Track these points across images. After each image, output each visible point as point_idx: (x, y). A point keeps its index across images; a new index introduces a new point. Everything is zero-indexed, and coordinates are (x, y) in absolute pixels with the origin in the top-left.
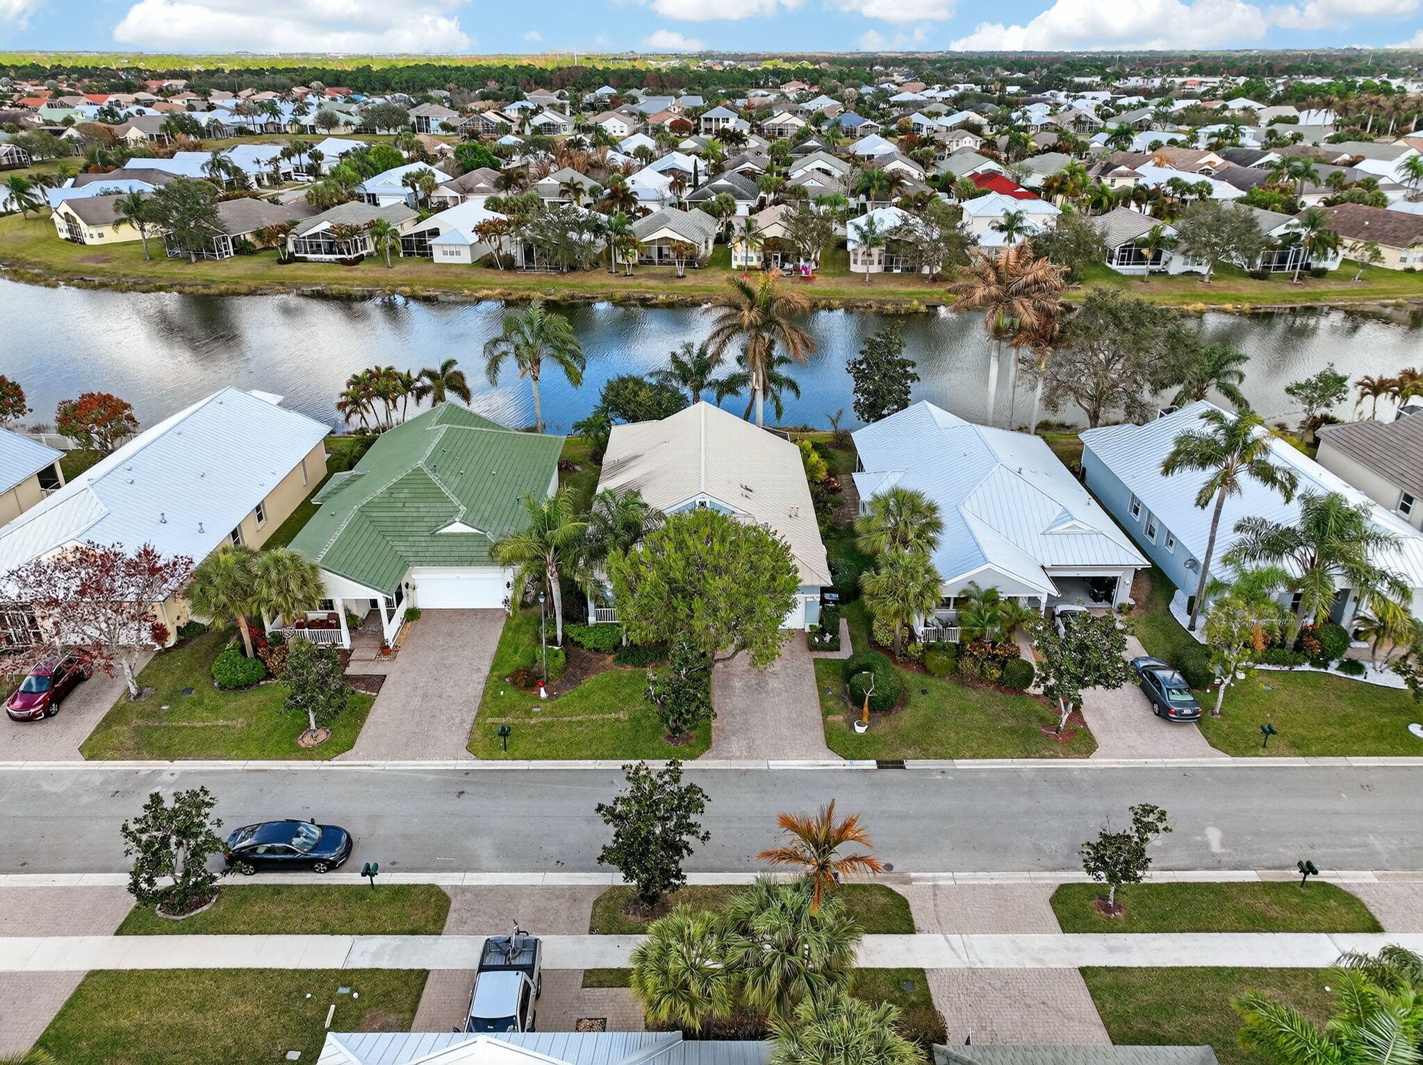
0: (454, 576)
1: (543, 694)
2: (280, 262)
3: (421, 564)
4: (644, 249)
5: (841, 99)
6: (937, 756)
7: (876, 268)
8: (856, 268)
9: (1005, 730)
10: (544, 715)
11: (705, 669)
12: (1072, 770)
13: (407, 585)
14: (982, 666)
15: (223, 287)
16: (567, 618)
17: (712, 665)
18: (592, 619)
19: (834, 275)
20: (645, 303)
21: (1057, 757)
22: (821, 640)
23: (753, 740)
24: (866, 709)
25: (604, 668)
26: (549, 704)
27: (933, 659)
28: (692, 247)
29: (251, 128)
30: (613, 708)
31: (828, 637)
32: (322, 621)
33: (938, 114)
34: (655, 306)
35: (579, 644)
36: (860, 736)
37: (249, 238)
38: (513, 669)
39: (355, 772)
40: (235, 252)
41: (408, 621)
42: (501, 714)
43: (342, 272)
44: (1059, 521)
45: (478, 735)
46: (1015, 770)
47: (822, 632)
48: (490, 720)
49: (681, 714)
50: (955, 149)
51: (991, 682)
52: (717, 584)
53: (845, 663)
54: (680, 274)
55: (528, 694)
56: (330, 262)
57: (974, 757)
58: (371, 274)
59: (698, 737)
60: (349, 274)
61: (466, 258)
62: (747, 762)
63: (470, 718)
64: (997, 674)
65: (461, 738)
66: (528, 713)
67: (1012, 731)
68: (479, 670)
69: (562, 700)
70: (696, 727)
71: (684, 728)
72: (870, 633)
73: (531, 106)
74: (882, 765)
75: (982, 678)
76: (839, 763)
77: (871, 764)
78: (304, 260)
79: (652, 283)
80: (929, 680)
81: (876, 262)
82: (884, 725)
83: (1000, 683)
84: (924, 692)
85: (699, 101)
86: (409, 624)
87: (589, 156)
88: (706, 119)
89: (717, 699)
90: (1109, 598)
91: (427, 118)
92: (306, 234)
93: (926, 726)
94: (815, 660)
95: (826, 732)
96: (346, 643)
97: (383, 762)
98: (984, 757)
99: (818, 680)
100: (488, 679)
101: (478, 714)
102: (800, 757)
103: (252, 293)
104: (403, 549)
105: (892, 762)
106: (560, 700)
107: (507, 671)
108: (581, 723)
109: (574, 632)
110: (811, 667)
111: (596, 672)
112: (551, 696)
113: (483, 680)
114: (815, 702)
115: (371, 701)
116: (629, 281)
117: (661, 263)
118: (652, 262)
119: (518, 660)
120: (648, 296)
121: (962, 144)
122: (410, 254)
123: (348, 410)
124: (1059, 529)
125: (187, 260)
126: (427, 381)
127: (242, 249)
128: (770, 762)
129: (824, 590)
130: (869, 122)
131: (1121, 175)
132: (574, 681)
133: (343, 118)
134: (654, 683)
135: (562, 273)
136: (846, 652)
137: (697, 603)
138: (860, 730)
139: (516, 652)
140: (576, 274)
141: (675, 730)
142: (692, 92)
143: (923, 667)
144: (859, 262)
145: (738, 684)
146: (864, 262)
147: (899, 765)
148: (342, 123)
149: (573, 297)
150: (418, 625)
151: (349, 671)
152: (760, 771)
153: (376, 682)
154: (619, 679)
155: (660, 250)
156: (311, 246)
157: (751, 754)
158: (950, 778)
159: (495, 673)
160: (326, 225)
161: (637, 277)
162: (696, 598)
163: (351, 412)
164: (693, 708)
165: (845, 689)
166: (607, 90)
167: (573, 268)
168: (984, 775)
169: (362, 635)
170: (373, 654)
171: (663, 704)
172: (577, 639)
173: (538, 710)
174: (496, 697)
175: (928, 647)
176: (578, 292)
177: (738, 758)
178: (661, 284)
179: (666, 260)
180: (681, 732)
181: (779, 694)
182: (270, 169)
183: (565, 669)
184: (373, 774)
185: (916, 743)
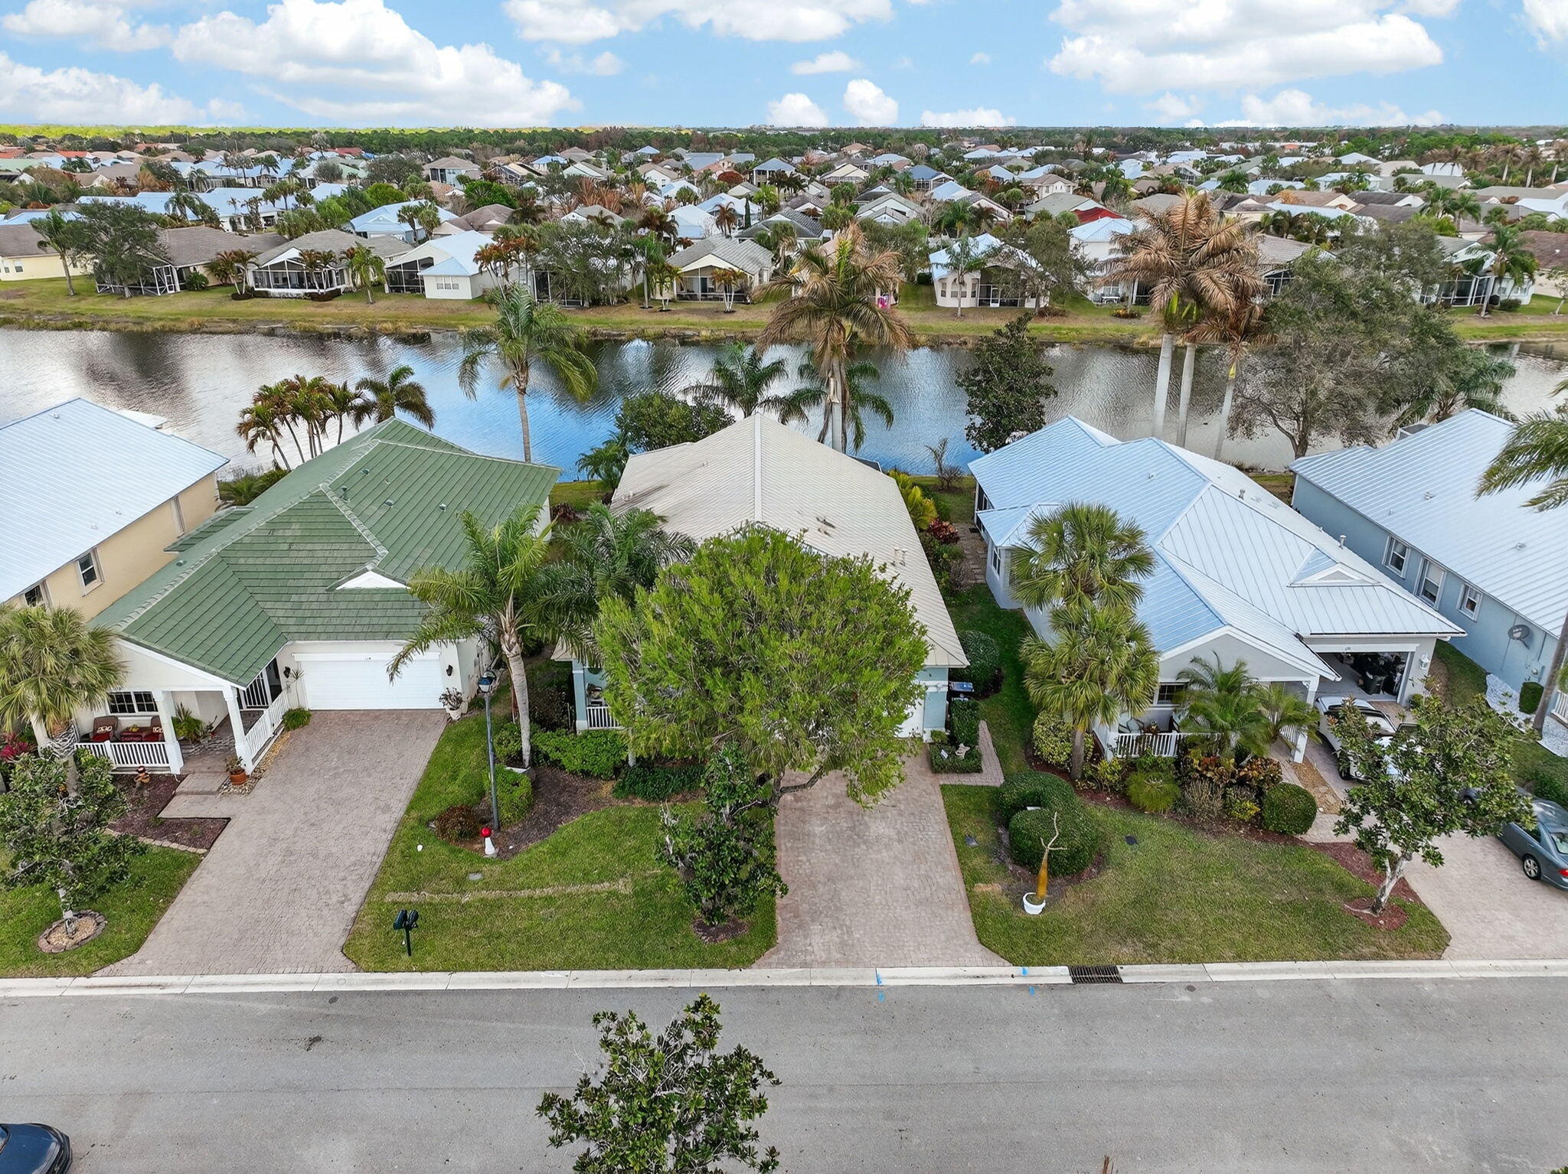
0: (363, 656)
1: (490, 849)
2: (236, 297)
3: (307, 635)
4: (684, 280)
5: (909, 156)
6: (1173, 957)
7: (968, 302)
8: (945, 302)
9: (1283, 906)
10: (487, 886)
11: (764, 804)
12: (1419, 982)
13: (287, 670)
14: (1224, 796)
15: (158, 325)
16: (542, 721)
17: (775, 798)
18: (582, 724)
19: (917, 310)
20: (685, 341)
21: (1385, 958)
22: (952, 754)
23: (849, 932)
24: (1043, 873)
25: (598, 803)
26: (497, 868)
27: (1141, 785)
28: (742, 276)
29: (242, 181)
30: (606, 875)
31: (962, 750)
32: (142, 729)
33: (1019, 169)
34: (696, 344)
35: (556, 763)
36: (1033, 921)
37: (201, 270)
38: (445, 805)
39: (126, 1000)
40: (182, 288)
41: (287, 729)
42: (413, 885)
43: (311, 308)
44: (1310, 568)
45: (366, 927)
46: (1318, 984)
47: (953, 741)
48: (388, 899)
49: (723, 886)
50: (1045, 195)
51: (1241, 823)
52: (783, 650)
53: (995, 793)
54: (729, 308)
55: (465, 849)
56: (298, 297)
57: (1240, 957)
58: (345, 311)
59: (752, 925)
60: (320, 310)
61: (465, 292)
62: (841, 971)
63: (357, 896)
64: (1251, 808)
65: (335, 931)
66: (460, 883)
67: (1294, 909)
68: (387, 808)
69: (522, 858)
70: (751, 908)
71: (729, 911)
72: (1028, 743)
73: (562, 160)
74: (1081, 975)
75: (1226, 816)
76: (1002, 973)
77: (1060, 974)
78: (266, 295)
79: (694, 319)
80: (1134, 820)
81: (969, 294)
82: (1073, 903)
83: (1257, 825)
84: (1131, 840)
85: (751, 157)
86: (288, 735)
87: (622, 196)
88: (759, 172)
89: (785, 861)
90: (1390, 688)
91: (443, 170)
92: (268, 264)
93: (1146, 901)
94: (943, 787)
95: (975, 915)
96: (175, 764)
97: (185, 979)
98: (1257, 958)
99: (952, 821)
100: (402, 823)
101: (374, 886)
102: (930, 962)
103: (195, 331)
104: (280, 613)
105: (1097, 970)
106: (515, 860)
107: (434, 811)
108: (549, 899)
109: (550, 743)
110: (939, 801)
111: (583, 809)
112: (503, 854)
113: (391, 826)
114: (950, 858)
115: (194, 862)
116: (666, 317)
117: (705, 298)
118: (693, 297)
119: (455, 792)
120: (688, 333)
121: (1052, 190)
122: (398, 290)
123: (252, 432)
124: (1315, 579)
125: (121, 296)
126: (369, 395)
127: (191, 284)
128: (883, 972)
129: (954, 674)
130: (943, 175)
131: (1248, 209)
132: (546, 826)
133: (347, 171)
134: (674, 831)
135: (582, 308)
136: (992, 775)
137: (750, 685)
138: (1033, 909)
139: (454, 778)
140: (599, 309)
141: (711, 914)
142: (742, 150)
143: (1125, 799)
144: (948, 294)
145: (818, 829)
146: (954, 295)
147: (1108, 975)
148: (344, 176)
149: (594, 334)
150: (302, 734)
151: (169, 812)
152: (863, 990)
153: (207, 831)
154: (621, 820)
155: (704, 281)
156: (276, 280)
157: (847, 956)
158: (1206, 1000)
159: (414, 814)
160: (293, 253)
161: (675, 312)
162: (747, 674)
163: (257, 436)
164: (743, 875)
165: (999, 837)
166: (649, 150)
167: (596, 303)
168: (1264, 994)
169: (204, 752)
170: (215, 782)
171: (690, 870)
172: (554, 755)
173: (478, 877)
174: (408, 855)
175: (1131, 766)
176: (603, 329)
177: (823, 964)
178: (705, 320)
179: (710, 294)
180: (722, 918)
181: (888, 847)
182: (246, 210)
183: (531, 806)
184: (161, 1003)
185: (1135, 933)
